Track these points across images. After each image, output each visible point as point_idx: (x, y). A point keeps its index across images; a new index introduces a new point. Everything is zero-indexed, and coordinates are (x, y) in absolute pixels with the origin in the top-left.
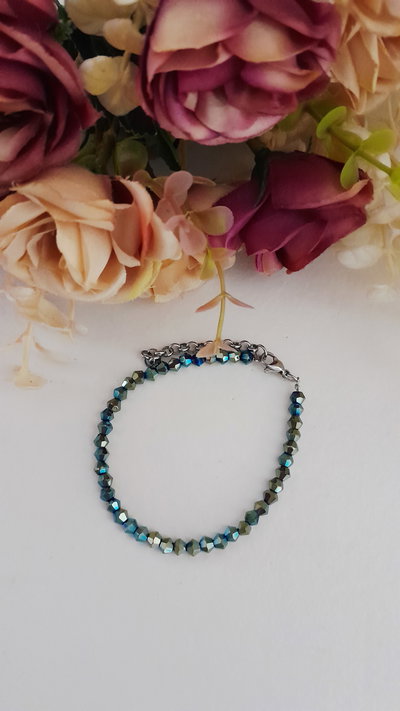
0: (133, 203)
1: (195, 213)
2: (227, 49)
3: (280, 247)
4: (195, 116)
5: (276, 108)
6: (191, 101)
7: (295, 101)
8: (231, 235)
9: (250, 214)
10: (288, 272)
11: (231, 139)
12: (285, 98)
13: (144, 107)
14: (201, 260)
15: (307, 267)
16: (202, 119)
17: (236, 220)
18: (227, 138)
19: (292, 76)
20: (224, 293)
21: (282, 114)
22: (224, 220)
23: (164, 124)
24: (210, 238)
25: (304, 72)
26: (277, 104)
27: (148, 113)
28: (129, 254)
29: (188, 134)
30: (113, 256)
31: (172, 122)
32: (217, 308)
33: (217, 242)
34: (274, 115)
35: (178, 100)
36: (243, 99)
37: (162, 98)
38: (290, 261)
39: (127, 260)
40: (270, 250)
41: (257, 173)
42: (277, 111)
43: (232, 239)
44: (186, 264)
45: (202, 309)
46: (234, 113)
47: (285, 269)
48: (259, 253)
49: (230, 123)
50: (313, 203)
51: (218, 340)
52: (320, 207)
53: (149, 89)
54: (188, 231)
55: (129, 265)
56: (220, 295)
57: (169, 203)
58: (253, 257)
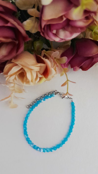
1: (57, 59)
2: (65, 17)
4: (56, 35)
6: (54, 32)
8: (67, 63)
9: (72, 57)
13: (41, 34)
16: (58, 35)
17: (68, 60)
18: (65, 40)
19: (84, 22)
20: (68, 80)
22: (65, 60)
23: (47, 38)
24: (61, 65)
25: (87, 20)
26: (79, 29)
27: (43, 36)
29: (54, 40)
31: (49, 36)
32: (66, 85)
33: (63, 65)
34: (79, 32)
35: (51, 32)
36: (70, 29)
37: (46, 32)
38: (84, 69)
39: (40, 76)
40: (78, 67)
45: (63, 85)
46: (68, 33)
48: (75, 68)
49: (66, 36)
50: (91, 55)
51: (67, 93)
52: (93, 56)
53: (42, 30)
54: (59, 68)
55: (40, 77)
56: (67, 81)
57: (52, 59)
58: (73, 68)
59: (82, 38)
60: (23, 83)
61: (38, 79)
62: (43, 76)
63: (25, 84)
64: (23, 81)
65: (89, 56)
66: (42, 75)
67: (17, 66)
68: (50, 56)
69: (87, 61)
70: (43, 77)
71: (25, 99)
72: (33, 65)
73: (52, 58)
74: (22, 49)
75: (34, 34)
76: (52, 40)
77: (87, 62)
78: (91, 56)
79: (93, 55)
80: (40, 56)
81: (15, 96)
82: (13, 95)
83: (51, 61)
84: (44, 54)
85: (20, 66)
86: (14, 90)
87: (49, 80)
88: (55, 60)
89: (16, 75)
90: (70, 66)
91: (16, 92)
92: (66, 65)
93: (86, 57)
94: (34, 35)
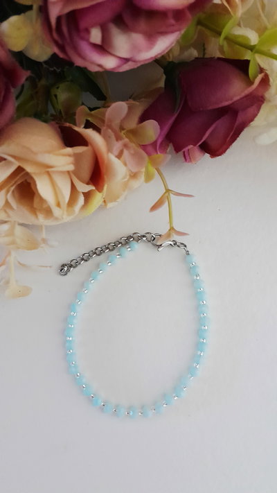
1: (128, 131)
3: (202, 141)
4: (103, 49)
5: (173, 25)
6: (96, 35)
7: (189, 15)
8: (160, 141)
9: (173, 118)
11: (140, 61)
12: (178, 14)
16: (110, 50)
18: (134, 61)
20: (168, 191)
21: (179, 30)
23: (79, 62)
24: (144, 147)
26: (172, 21)
27: (61, 55)
29: (100, 66)
31: (84, 58)
32: (165, 206)
33: (150, 149)
35: (83, 39)
36: (143, 24)
37: (68, 40)
39: (83, 188)
40: (195, 145)
42: (174, 28)
43: (161, 143)
45: (155, 207)
46: (138, 38)
48: (186, 149)
49: (135, 48)
50: (227, 101)
51: (172, 229)
52: (233, 103)
53: (55, 35)
54: (132, 152)
55: (86, 191)
56: (165, 193)
57: (110, 131)
58: (181, 153)
59: (196, 58)
60: (36, 215)
61: (81, 200)
62: (94, 188)
63: (41, 220)
64: (34, 211)
65: (220, 106)
66: (88, 184)
67: (3, 162)
68: (103, 121)
69: (217, 122)
70: (92, 190)
71: (50, 267)
72: (49, 152)
73: (110, 127)
74: (11, 108)
75: (46, 62)
76: (96, 69)
77: (221, 125)
78: (226, 103)
79: (231, 99)
80: (71, 125)
81: (19, 263)
82: (12, 259)
83: (106, 138)
84: (87, 121)
85: (10, 163)
86: (13, 243)
87: (114, 199)
88: (122, 133)
89: (8, 191)
90: (170, 148)
91: (19, 248)
92: (160, 147)
93: (214, 110)
94: (45, 66)
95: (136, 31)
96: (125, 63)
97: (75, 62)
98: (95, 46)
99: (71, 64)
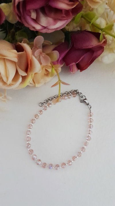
0: (24, 51)
3: (78, 62)
4: (36, 21)
5: (64, 17)
9: (66, 52)
10: (81, 71)
11: (50, 29)
14: (50, 70)
15: (88, 68)
16: (38, 22)
17: (60, 56)
20: (60, 80)
21: (68, 19)
22: (56, 55)
26: (64, 16)
28: (23, 71)
29: (34, 28)
30: (17, 72)
31: (27, 23)
34: (64, 20)
36: (53, 15)
38: (81, 68)
39: (22, 73)
41: (67, 39)
42: (65, 18)
44: (44, 72)
46: (51, 20)
47: (79, 70)
48: (71, 65)
49: (49, 23)
61: (20, 79)
62: (26, 74)
70: (26, 76)
92: (60, 62)
94: (15, 25)
95: (50, 17)
96: (44, 29)
97: (25, 24)
98: (33, 20)
99: (23, 25)
